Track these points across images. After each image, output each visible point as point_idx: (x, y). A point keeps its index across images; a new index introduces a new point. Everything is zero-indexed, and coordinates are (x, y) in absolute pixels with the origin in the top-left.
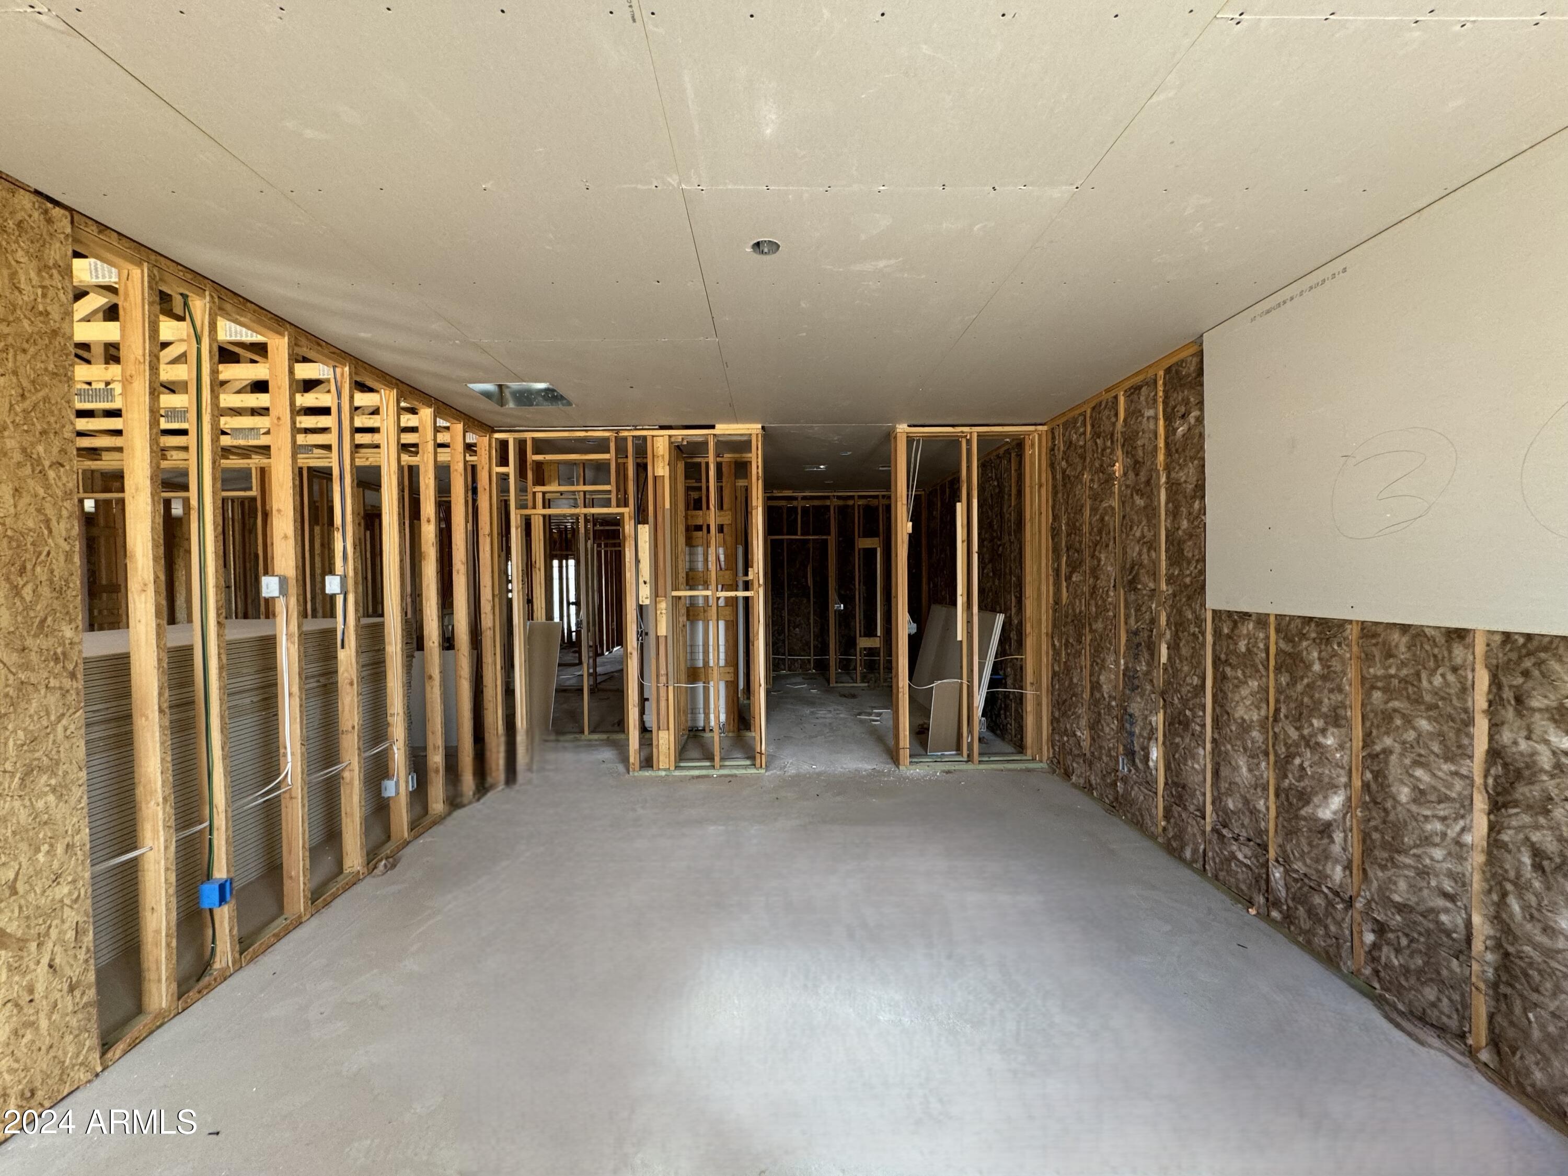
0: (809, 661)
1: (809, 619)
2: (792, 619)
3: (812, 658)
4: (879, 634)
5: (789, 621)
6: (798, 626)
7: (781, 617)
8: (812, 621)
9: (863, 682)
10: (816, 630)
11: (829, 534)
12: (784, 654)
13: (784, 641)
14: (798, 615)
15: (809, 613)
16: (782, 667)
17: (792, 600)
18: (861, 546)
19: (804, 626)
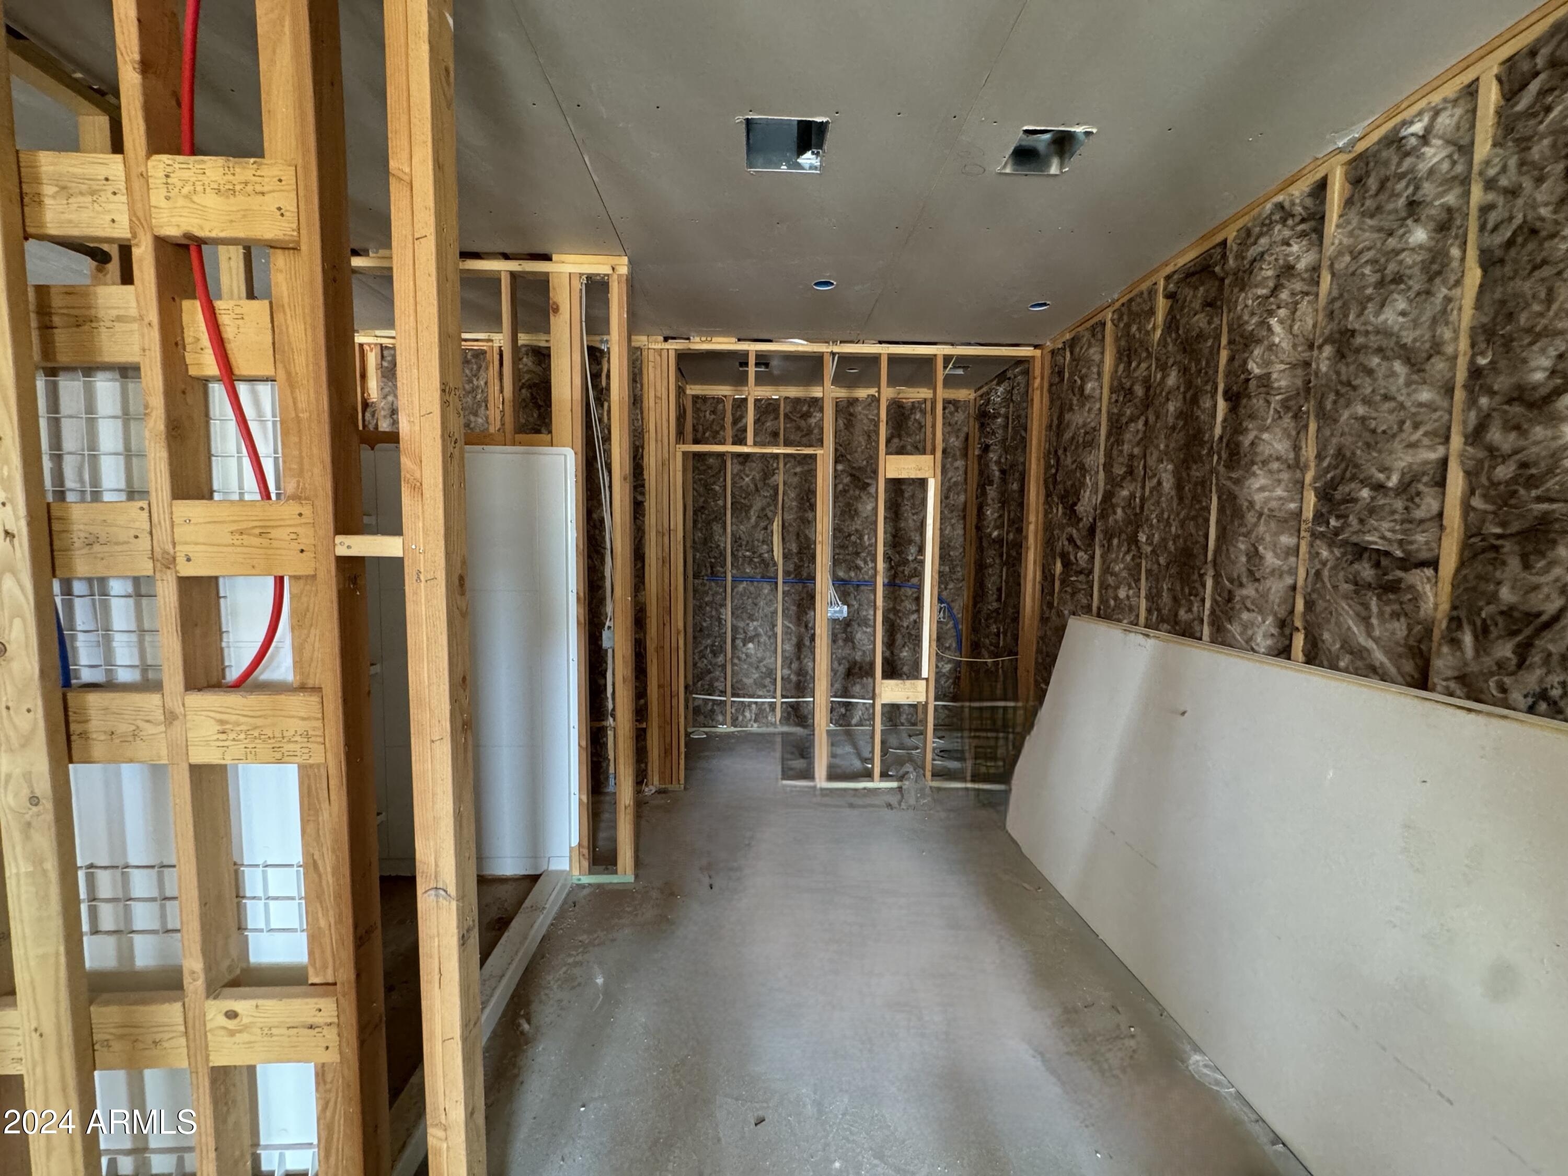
0: (772, 706)
1: (774, 626)
2: (741, 624)
3: (779, 700)
4: (925, 674)
5: (735, 629)
6: (751, 640)
7: (719, 620)
8: (779, 630)
9: (884, 775)
10: (787, 647)
11: (820, 442)
12: (723, 693)
13: (724, 667)
14: (751, 618)
15: (775, 612)
16: (720, 718)
17: (741, 587)
18: (891, 475)
19: (763, 639)
